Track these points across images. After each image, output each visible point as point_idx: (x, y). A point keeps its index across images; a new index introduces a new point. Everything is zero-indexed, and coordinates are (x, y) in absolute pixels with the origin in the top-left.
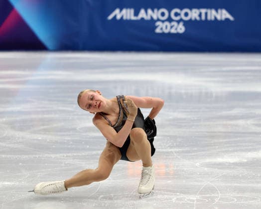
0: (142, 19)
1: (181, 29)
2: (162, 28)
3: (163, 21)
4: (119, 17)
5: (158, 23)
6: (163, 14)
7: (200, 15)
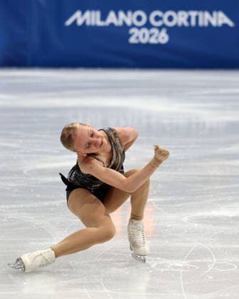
0: (112, 25)
1: (163, 38)
2: (139, 36)
3: (139, 28)
4: (80, 22)
5: (133, 31)
6: (139, 18)
7: (189, 20)
